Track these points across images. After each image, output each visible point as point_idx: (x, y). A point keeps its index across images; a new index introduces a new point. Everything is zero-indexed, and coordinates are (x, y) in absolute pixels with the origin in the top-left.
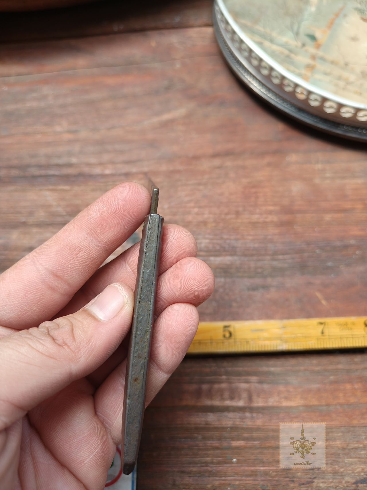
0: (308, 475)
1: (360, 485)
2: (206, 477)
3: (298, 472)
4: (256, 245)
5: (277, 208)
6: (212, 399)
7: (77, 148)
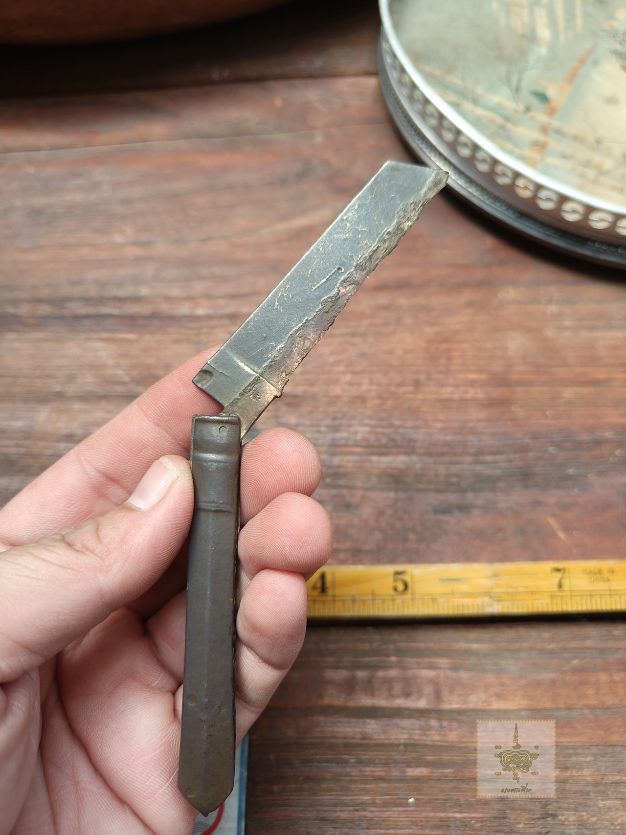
0: (536, 828)
2: (363, 829)
3: (519, 823)
4: (449, 438)
5: (483, 377)
6: (373, 695)
7: (149, 271)
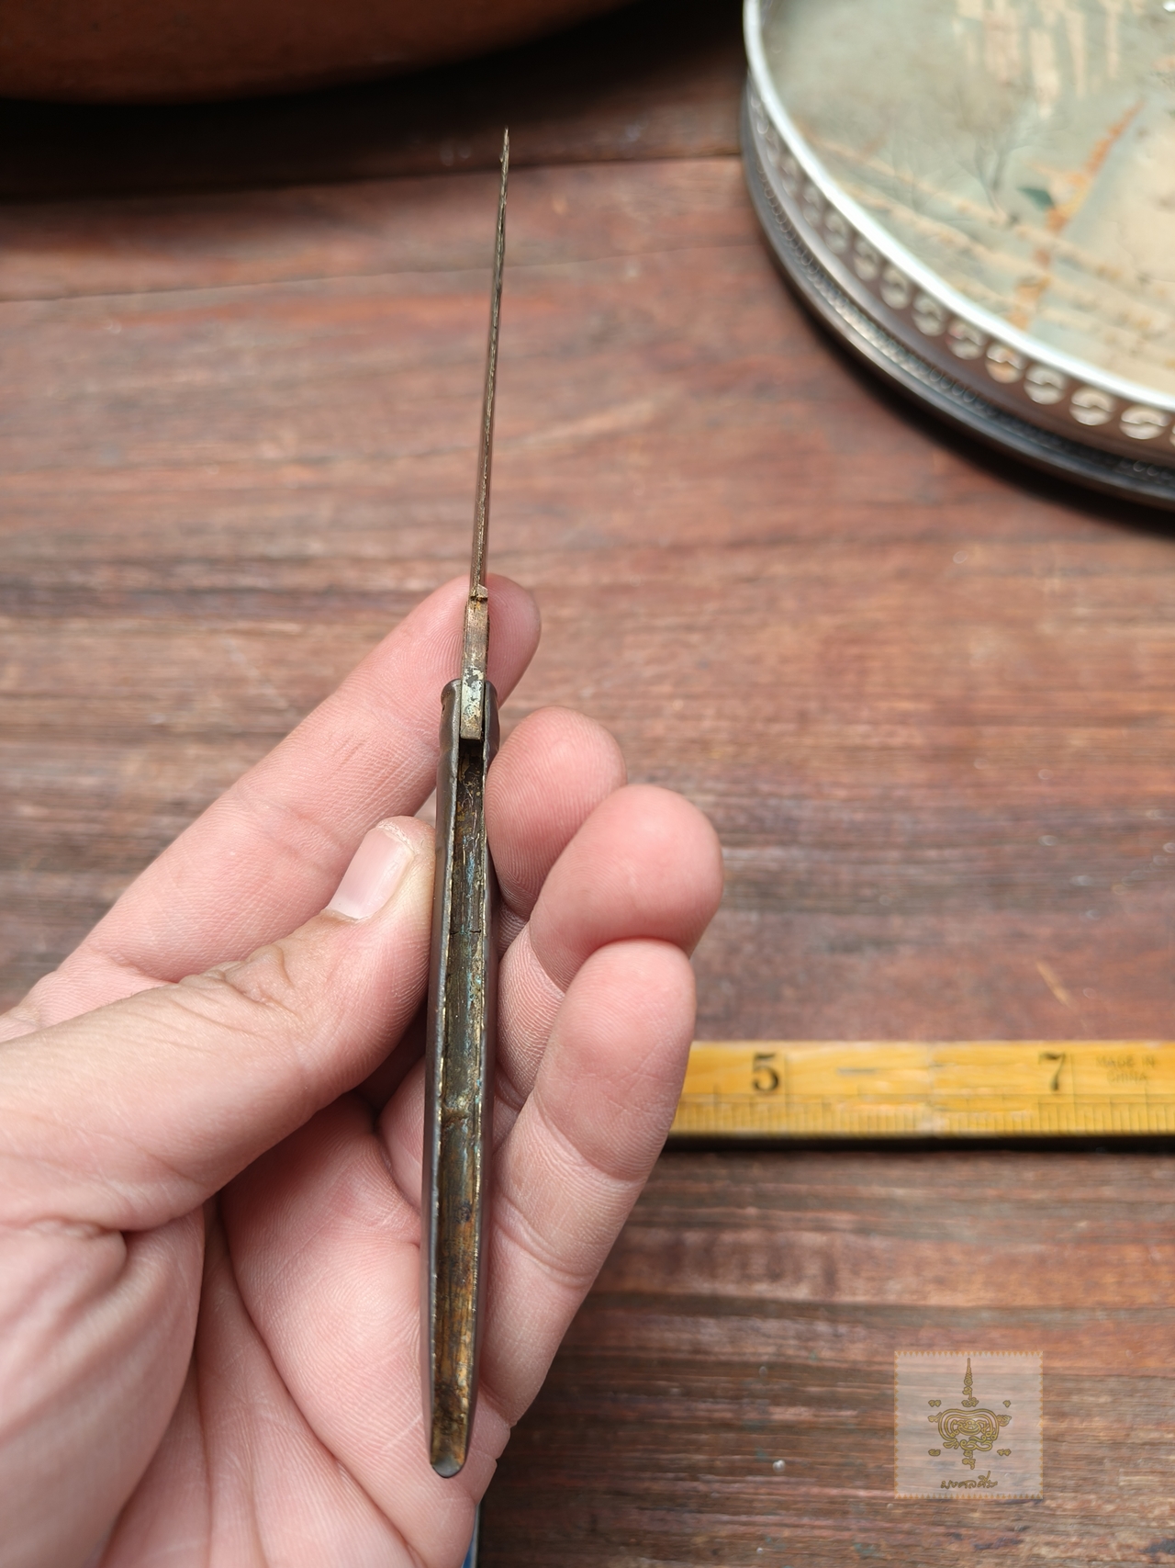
0: (1003, 1521)
1: (1165, 1558)
2: (691, 1512)
3: (974, 1510)
4: (859, 816)
5: (924, 706)
6: (713, 1276)
7: (324, 510)
